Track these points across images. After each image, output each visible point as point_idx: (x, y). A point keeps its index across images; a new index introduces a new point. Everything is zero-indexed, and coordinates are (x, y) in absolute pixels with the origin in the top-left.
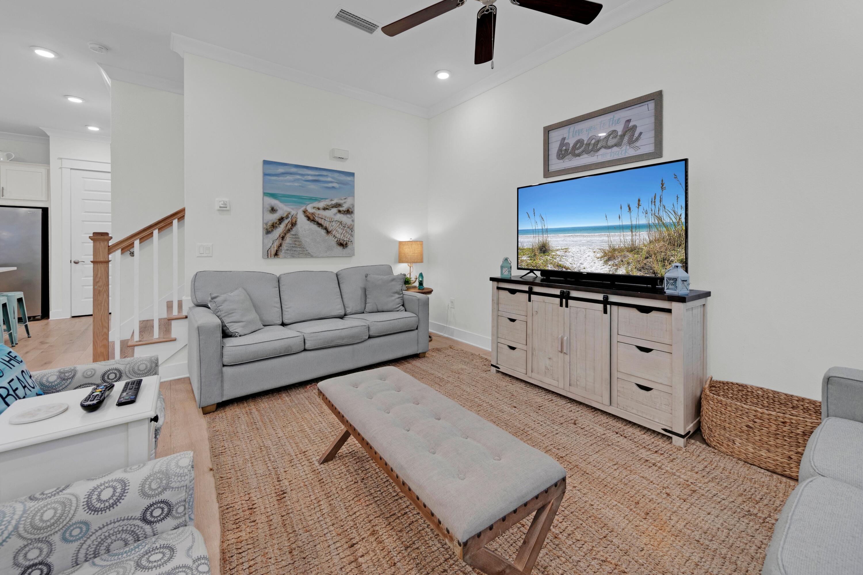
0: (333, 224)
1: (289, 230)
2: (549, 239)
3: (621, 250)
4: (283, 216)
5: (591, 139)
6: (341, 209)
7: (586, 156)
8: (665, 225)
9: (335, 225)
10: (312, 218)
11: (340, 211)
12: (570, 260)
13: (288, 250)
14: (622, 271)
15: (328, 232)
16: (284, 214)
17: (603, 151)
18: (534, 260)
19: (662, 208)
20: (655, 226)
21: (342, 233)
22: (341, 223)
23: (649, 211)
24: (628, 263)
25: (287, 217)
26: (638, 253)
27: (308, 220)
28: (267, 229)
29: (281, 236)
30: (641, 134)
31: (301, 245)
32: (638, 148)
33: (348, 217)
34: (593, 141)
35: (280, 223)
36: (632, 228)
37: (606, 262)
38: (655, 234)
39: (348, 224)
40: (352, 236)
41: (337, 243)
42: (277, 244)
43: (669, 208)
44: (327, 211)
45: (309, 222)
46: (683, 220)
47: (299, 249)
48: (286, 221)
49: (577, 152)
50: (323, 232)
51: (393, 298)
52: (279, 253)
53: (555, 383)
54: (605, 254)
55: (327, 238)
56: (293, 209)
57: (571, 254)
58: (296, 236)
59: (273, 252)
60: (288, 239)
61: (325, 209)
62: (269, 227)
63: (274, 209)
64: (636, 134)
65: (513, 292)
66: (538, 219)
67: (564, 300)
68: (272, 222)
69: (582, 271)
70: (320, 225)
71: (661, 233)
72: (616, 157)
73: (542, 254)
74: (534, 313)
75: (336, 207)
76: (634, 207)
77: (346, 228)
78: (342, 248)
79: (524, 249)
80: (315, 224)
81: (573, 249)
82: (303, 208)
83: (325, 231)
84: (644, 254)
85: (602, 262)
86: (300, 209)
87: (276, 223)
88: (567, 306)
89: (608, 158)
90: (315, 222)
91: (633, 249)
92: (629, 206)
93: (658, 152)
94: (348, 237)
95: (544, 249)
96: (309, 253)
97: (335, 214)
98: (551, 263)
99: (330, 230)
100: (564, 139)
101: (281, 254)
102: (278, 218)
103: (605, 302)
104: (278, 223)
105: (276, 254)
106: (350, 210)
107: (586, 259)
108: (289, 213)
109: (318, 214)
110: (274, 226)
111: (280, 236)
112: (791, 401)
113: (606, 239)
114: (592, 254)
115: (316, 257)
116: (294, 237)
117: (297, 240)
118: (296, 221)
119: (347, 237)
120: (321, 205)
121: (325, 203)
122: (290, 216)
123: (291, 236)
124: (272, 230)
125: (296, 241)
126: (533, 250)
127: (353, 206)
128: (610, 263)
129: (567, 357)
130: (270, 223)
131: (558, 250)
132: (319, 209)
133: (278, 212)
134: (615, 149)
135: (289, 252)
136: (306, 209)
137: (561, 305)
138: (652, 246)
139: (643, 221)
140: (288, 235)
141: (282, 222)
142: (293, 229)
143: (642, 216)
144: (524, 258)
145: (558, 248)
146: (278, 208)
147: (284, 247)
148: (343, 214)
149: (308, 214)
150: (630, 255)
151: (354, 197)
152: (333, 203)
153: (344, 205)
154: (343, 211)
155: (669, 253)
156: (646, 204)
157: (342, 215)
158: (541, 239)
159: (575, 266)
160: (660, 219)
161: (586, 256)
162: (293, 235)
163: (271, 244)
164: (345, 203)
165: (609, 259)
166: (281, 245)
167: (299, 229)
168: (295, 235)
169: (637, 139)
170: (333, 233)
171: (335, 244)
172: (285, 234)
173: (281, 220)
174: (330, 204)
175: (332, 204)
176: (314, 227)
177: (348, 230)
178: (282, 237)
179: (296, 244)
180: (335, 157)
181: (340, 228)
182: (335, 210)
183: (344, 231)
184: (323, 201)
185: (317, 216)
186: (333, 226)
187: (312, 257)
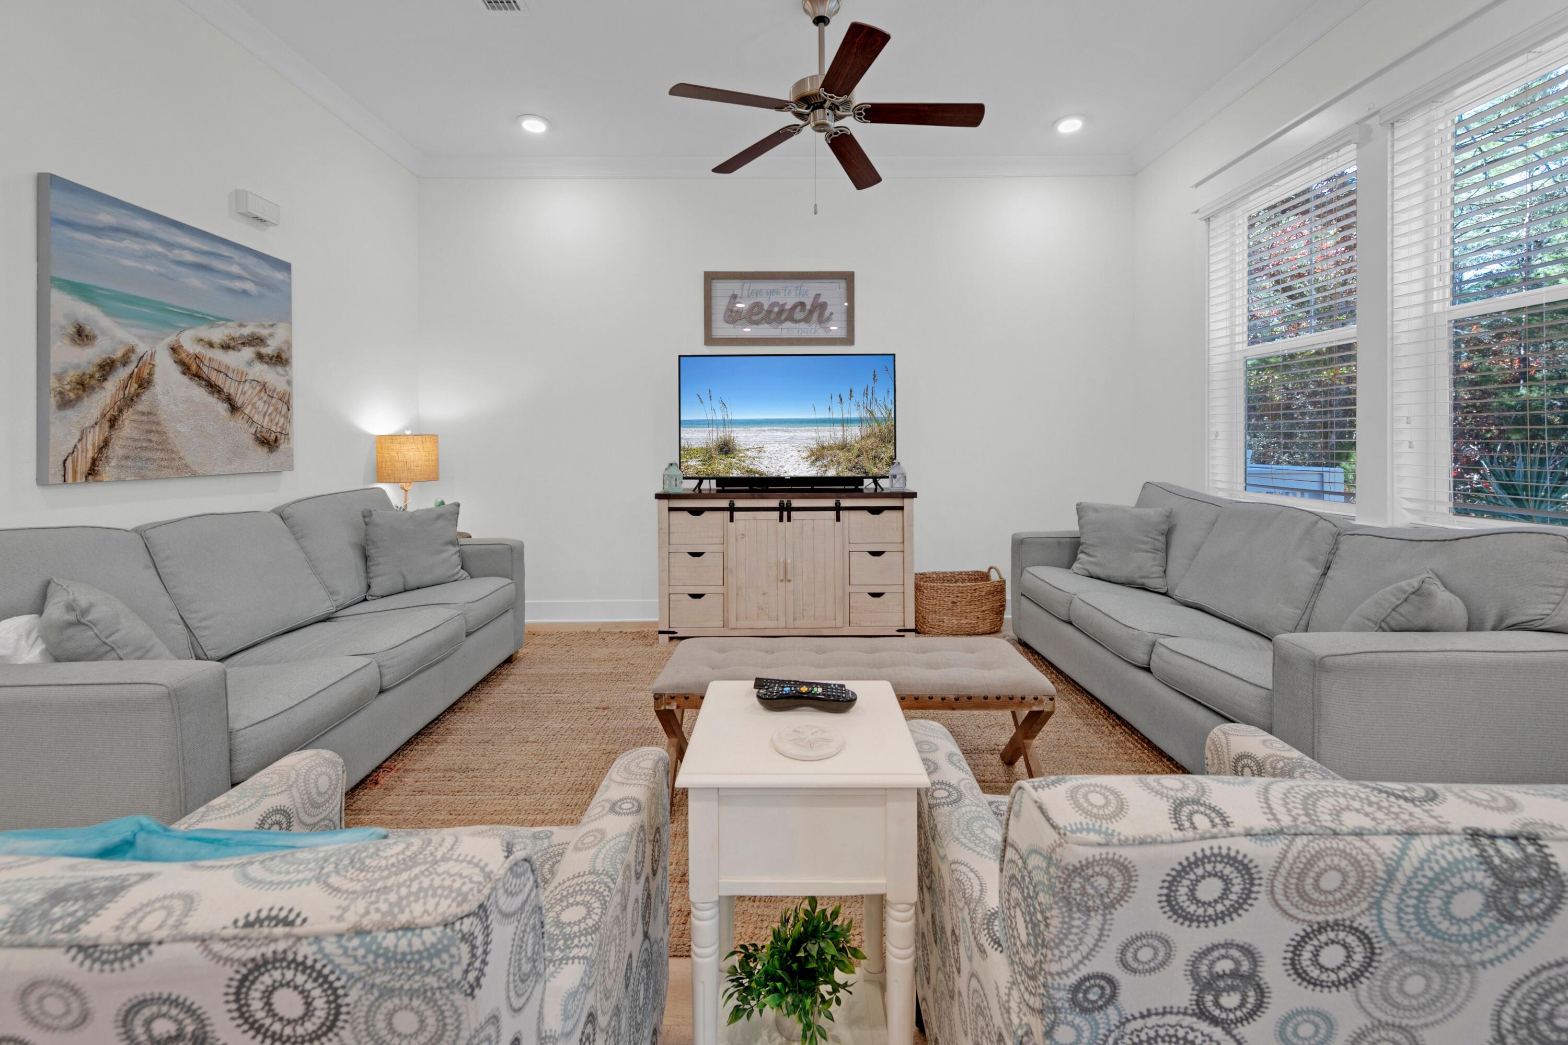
0: (245, 389)
1: (130, 401)
2: (734, 435)
3: (831, 448)
4: (114, 357)
5: (773, 305)
6: (264, 350)
7: (766, 326)
8: (876, 420)
9: (250, 391)
10: (194, 367)
11: (260, 357)
12: (766, 463)
13: (127, 458)
14: (831, 473)
15: (234, 408)
16: (114, 351)
17: (788, 324)
18: (710, 465)
19: (873, 401)
20: (867, 420)
21: (266, 413)
22: (264, 386)
23: (861, 404)
24: (839, 463)
25: (125, 361)
26: (849, 450)
27: (184, 373)
28: (61, 393)
29: (108, 416)
30: (832, 313)
31: (164, 445)
32: (828, 329)
33: (277, 373)
34: (776, 309)
35: (103, 376)
36: (844, 422)
37: (813, 463)
38: (866, 429)
39: (278, 390)
40: (288, 420)
41: (257, 438)
42: (94, 438)
43: (881, 401)
44: (231, 352)
45: (185, 380)
46: (893, 415)
47: (159, 455)
48: (122, 373)
49: (754, 318)
50: (222, 408)
51: (446, 555)
52: (100, 467)
53: (772, 624)
54: (812, 454)
55: (232, 423)
56: (141, 338)
57: (767, 454)
58: (152, 418)
59: (83, 466)
60: (128, 426)
61: (226, 347)
62: (68, 387)
63: (87, 332)
64: (827, 313)
65: (696, 512)
66: (717, 405)
67: (785, 514)
68: (79, 372)
69: (782, 475)
70: (213, 388)
71: (872, 428)
72: (804, 335)
73: (723, 456)
74: (739, 538)
75: (254, 346)
76: (845, 397)
77: (274, 401)
78: (266, 450)
79: (691, 449)
80: (200, 385)
81: (770, 448)
82: (170, 339)
83: (226, 405)
84: (856, 452)
85: (809, 462)
86: (162, 339)
87: (92, 377)
88: (789, 519)
89: (795, 334)
90: (203, 379)
91: (844, 447)
92: (840, 396)
93: (849, 339)
94: (280, 424)
95: (726, 448)
96: (187, 466)
97: (250, 363)
98: (738, 468)
99: (239, 400)
100: (734, 297)
101: (108, 470)
102: (97, 361)
103: (838, 509)
104: (97, 375)
105: (92, 472)
106: (284, 356)
107: (787, 461)
108: (132, 350)
109: (210, 359)
110: (84, 385)
111: (103, 416)
112: (954, 577)
113: (814, 434)
114: (795, 454)
115: (204, 476)
116: (145, 418)
117: (154, 428)
118: (150, 374)
119: (277, 424)
120: (218, 335)
121: (227, 332)
122: (134, 358)
123: (136, 417)
124: (79, 398)
125: (151, 432)
126: (707, 450)
127: (290, 347)
128: (818, 464)
129: (790, 586)
130: (72, 375)
131: (748, 450)
132: (211, 345)
133: (96, 342)
134: (803, 325)
135: (130, 463)
136: (178, 341)
137: (781, 520)
138: (863, 443)
139: (855, 415)
140: (128, 415)
141: (108, 374)
142: (144, 398)
143: (854, 408)
144: (692, 463)
145: (748, 447)
146: (97, 332)
147: (117, 449)
148: (267, 363)
149: (184, 355)
150: (841, 454)
151: (291, 323)
152: (245, 334)
153: (269, 342)
154: (268, 355)
155: (880, 450)
156: (858, 396)
157: (266, 366)
158: (721, 435)
159: (772, 470)
160: (871, 413)
161: (788, 456)
162: (143, 414)
163: (76, 441)
164: (271, 335)
165: (817, 459)
166: (106, 443)
167: (160, 397)
168: (149, 414)
169: (828, 319)
170: (247, 411)
171: (251, 442)
172: (121, 411)
173: (107, 367)
174: (237, 335)
175: (241, 336)
176: (199, 393)
177: (280, 404)
178: (110, 421)
179: (150, 441)
180: (243, 214)
181: (260, 399)
182: (248, 353)
183: (271, 409)
184: (220, 326)
185: (206, 362)
186: (245, 393)
187: (194, 475)
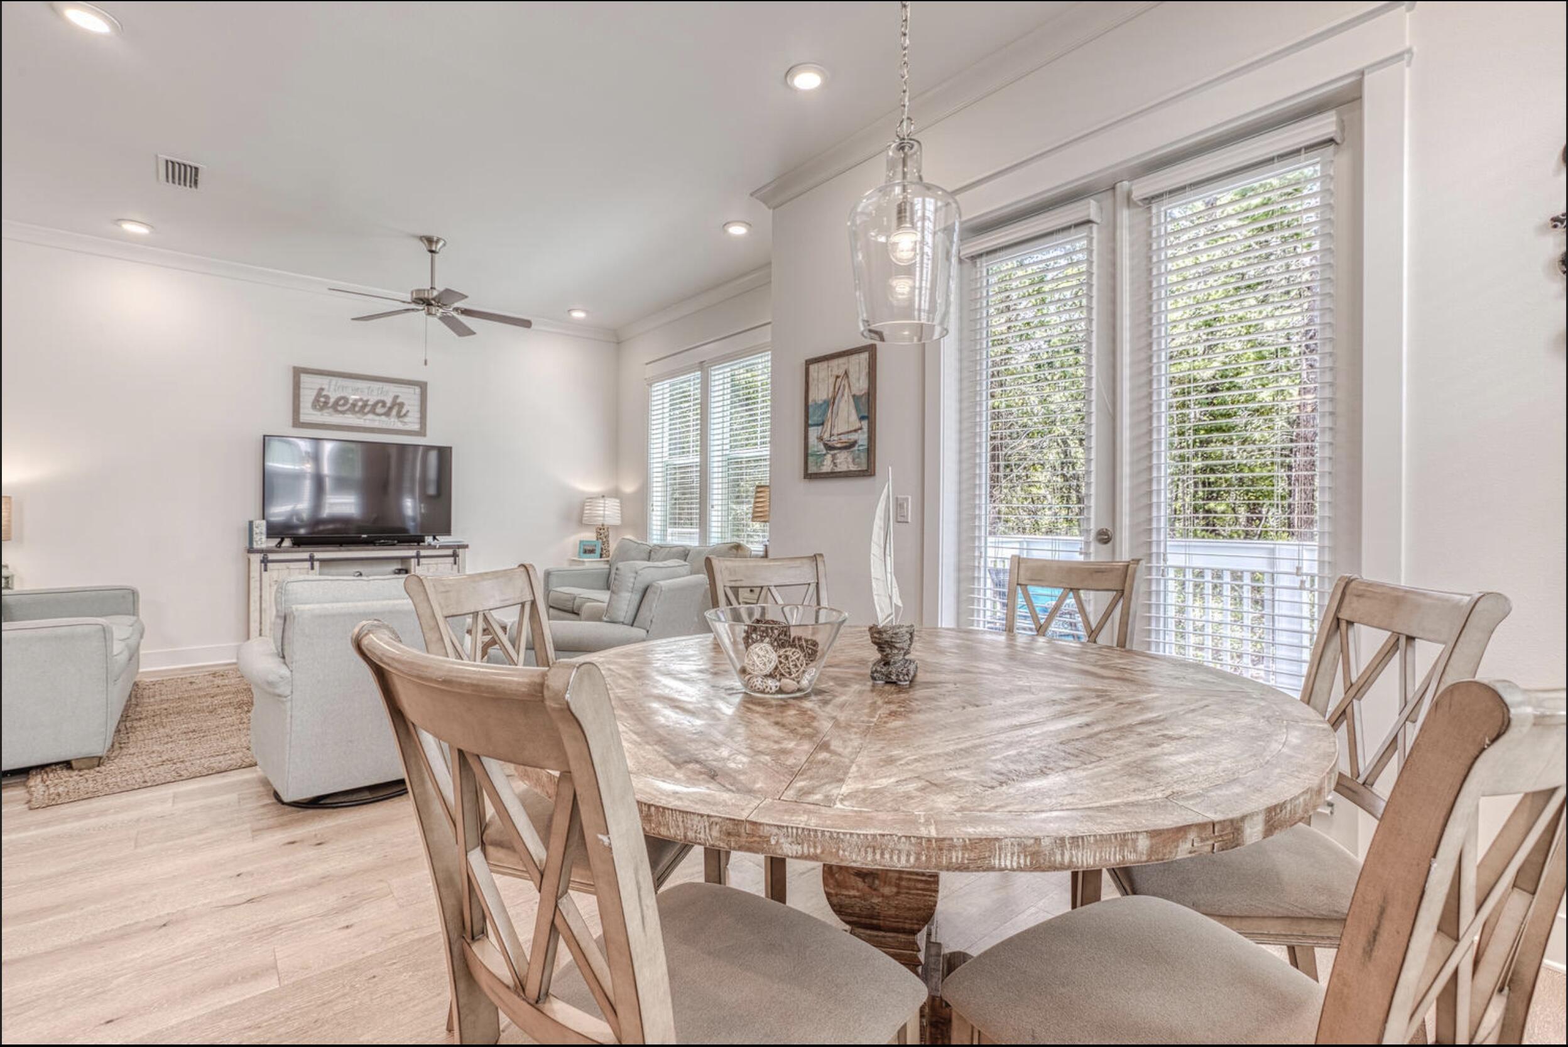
5: (358, 399)
7: (350, 416)
17: (370, 416)
30: (408, 411)
32: (405, 423)
34: (360, 403)
49: (341, 408)
64: (404, 410)
72: (384, 426)
93: (422, 432)
100: (322, 389)
134: (383, 418)
169: (405, 415)
